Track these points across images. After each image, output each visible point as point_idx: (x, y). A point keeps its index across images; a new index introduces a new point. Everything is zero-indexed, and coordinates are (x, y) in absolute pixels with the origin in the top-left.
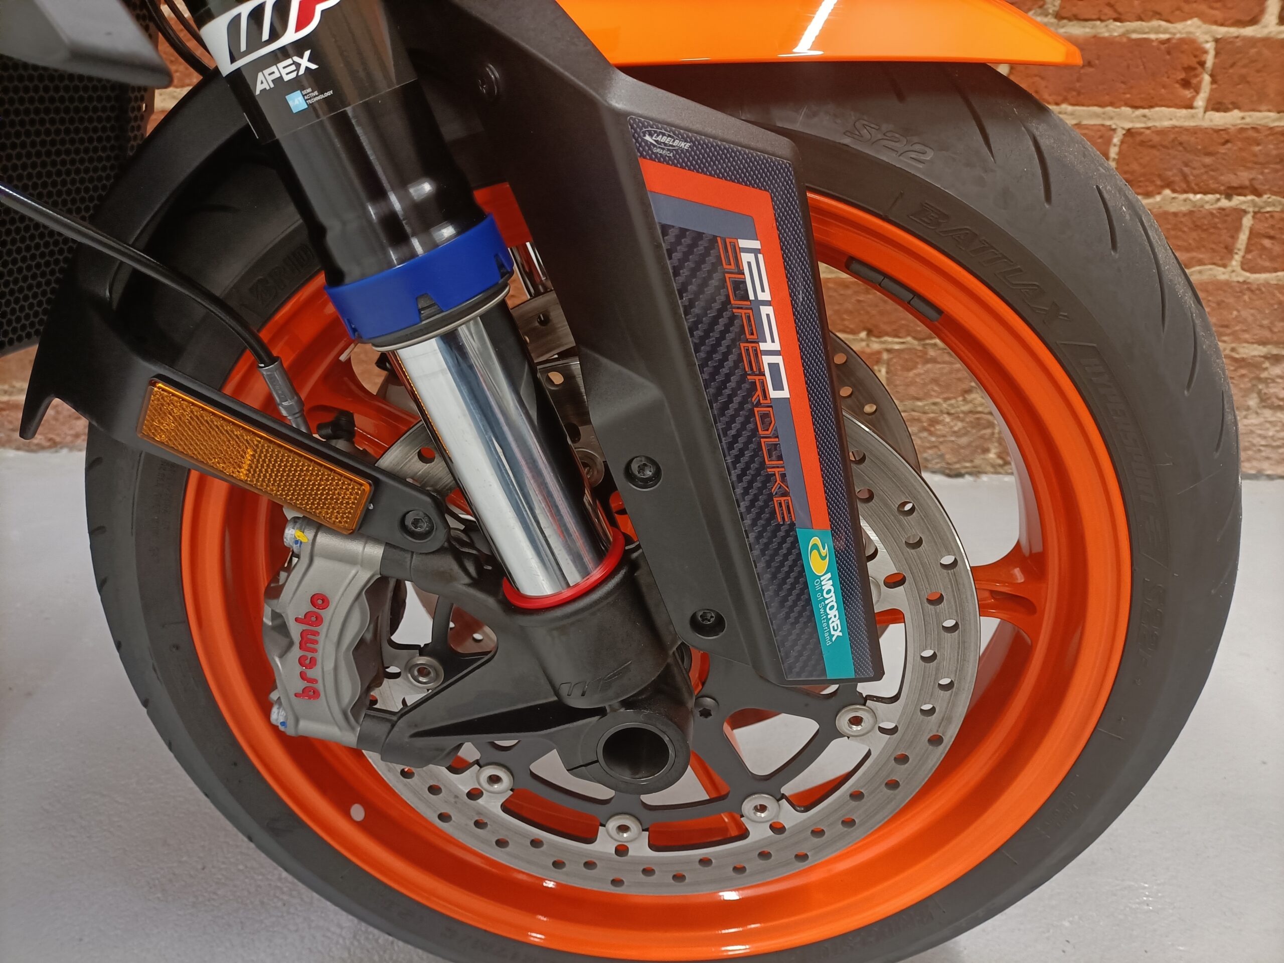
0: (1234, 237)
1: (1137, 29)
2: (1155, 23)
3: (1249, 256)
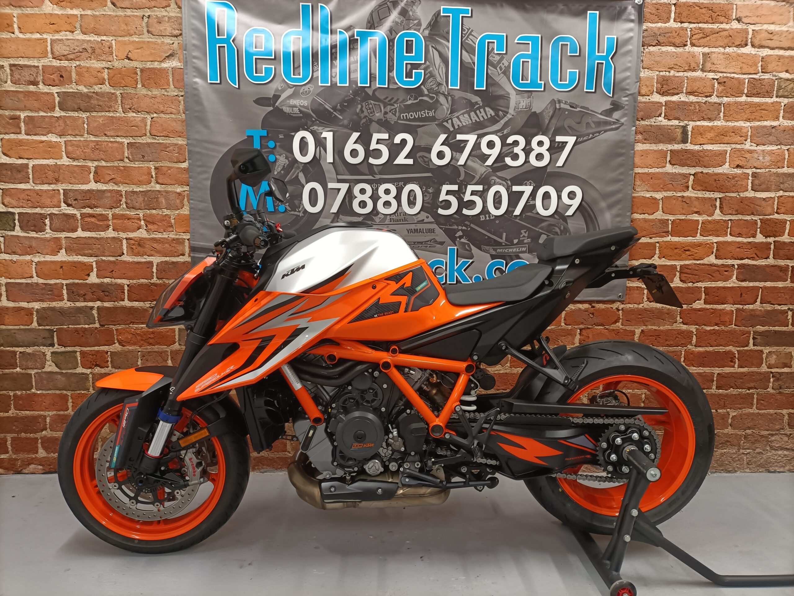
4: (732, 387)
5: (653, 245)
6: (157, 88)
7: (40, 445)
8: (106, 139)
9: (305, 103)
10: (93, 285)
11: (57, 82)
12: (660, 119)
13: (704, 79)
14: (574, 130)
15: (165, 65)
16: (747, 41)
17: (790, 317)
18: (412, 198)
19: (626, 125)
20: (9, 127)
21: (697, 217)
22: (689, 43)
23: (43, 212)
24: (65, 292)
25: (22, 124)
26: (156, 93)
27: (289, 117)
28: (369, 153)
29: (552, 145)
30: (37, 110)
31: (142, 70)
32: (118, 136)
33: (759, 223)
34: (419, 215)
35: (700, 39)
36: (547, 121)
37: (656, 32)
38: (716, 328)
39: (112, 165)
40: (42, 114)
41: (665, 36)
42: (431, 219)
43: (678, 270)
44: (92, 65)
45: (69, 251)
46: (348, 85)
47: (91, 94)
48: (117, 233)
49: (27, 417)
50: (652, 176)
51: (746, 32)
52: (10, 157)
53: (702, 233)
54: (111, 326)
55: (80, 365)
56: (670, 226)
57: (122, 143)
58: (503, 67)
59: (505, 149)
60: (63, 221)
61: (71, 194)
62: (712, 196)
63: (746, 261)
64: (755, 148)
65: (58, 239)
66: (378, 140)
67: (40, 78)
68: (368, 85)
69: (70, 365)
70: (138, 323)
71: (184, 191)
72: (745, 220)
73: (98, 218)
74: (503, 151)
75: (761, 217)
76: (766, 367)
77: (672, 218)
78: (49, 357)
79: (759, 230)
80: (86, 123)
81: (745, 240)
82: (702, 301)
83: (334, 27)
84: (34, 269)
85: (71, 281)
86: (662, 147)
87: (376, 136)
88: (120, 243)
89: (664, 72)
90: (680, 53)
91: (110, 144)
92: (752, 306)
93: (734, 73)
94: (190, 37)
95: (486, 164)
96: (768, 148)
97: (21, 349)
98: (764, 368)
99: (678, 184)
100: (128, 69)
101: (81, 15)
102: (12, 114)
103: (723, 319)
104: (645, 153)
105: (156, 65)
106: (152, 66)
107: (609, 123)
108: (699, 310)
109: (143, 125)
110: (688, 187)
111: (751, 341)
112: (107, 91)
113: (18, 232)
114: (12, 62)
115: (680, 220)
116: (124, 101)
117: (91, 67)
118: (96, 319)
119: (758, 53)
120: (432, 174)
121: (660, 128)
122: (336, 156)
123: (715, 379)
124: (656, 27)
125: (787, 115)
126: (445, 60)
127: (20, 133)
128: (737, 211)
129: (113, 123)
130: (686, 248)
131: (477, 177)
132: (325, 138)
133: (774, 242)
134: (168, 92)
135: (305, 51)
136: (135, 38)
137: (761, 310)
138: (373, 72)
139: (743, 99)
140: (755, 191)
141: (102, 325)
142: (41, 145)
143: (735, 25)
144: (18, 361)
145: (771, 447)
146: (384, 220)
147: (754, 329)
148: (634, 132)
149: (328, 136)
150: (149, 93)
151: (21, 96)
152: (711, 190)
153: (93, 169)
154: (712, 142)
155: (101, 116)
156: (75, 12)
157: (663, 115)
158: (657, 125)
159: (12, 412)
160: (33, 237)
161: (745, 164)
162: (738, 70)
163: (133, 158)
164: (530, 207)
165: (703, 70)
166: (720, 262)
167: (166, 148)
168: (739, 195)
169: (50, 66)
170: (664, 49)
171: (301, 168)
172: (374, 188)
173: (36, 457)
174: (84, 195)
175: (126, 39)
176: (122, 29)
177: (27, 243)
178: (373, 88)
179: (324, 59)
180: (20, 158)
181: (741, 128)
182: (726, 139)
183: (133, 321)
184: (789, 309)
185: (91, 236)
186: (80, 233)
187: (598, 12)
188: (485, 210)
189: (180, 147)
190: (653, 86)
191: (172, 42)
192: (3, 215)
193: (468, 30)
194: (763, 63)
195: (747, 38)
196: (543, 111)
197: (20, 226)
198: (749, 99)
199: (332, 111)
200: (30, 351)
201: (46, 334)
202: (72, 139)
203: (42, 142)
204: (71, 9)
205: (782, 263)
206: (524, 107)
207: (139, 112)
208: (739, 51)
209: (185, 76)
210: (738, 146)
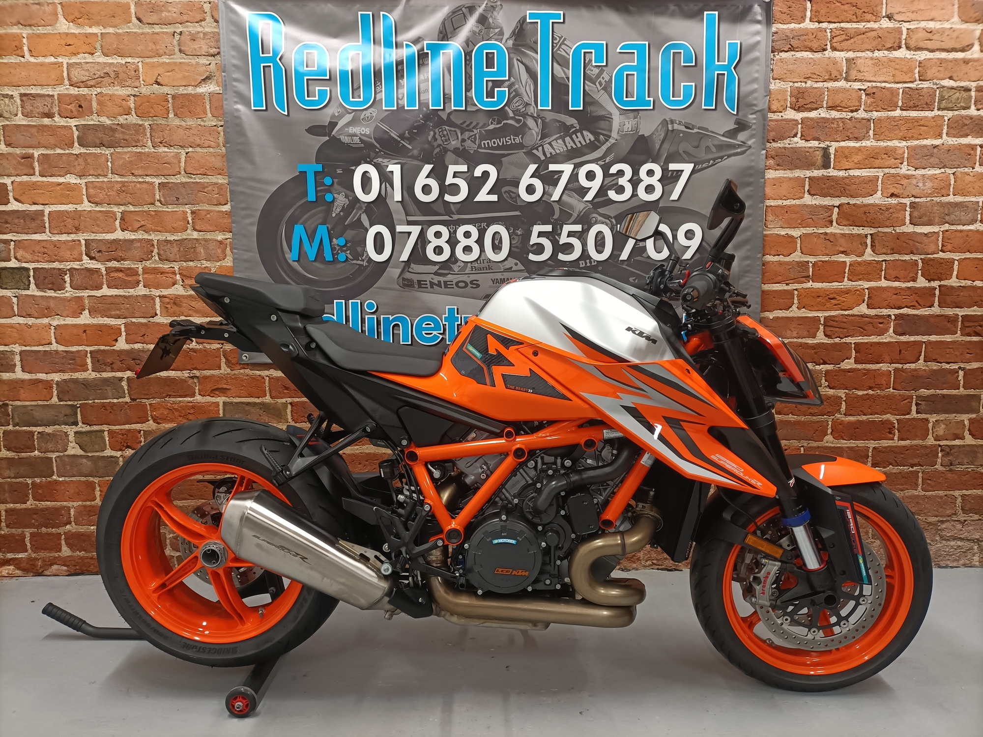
0: (917, 480)
1: (871, 418)
2: (876, 416)
3: (924, 486)
4: (891, 464)
5: (790, 293)
6: (192, 117)
7: (63, 542)
8: (134, 179)
9: (367, 131)
10: (121, 352)
11: (75, 113)
12: (796, 139)
13: (848, 90)
14: (691, 155)
15: (201, 90)
16: (900, 42)
17: (961, 378)
18: (497, 242)
19: (754, 148)
20: (20, 167)
21: (843, 257)
22: (829, 47)
23: (62, 267)
24: (89, 361)
25: (36, 164)
26: (191, 123)
27: (347, 147)
28: (445, 189)
29: (665, 175)
30: (53, 146)
31: (174, 97)
32: (147, 176)
33: (920, 264)
34: (506, 262)
35: (842, 41)
36: (657, 146)
37: (789, 35)
38: (870, 392)
39: (141, 209)
40: (59, 151)
41: (799, 39)
42: (520, 267)
43: (822, 322)
44: (116, 93)
45: (93, 312)
46: (417, 108)
47: (115, 127)
48: (148, 290)
49: (47, 509)
50: (787, 209)
51: (899, 31)
52: (23, 203)
53: (851, 278)
54: (144, 401)
55: (108, 447)
56: (811, 270)
57: (152, 184)
58: (603, 81)
59: (608, 180)
60: (86, 277)
61: (94, 245)
62: (862, 232)
63: (905, 311)
64: (914, 173)
65: (80, 298)
66: (455, 173)
67: (55, 109)
68: (442, 108)
69: (97, 447)
70: (175, 396)
71: (226, 239)
72: (903, 260)
73: (126, 272)
74: (605, 183)
75: (923, 257)
76: (933, 439)
77: (812, 259)
78: (71, 437)
79: (920, 272)
80: (110, 160)
81: (904, 285)
82: (852, 360)
83: (400, 39)
84: (52, 335)
85: (96, 348)
86: (798, 173)
87: (452, 169)
88: (152, 301)
89: (800, 83)
90: (819, 59)
91: (138, 185)
92: (914, 365)
93: (885, 82)
94: (229, 56)
95: (586, 199)
96: (928, 173)
97: (40, 429)
98: (930, 441)
99: (819, 219)
100: (158, 96)
101: (101, 33)
102: (24, 152)
103: (878, 382)
104: (778, 182)
105: (190, 90)
106: (185, 92)
107: (734, 146)
108: (849, 371)
109: (177, 162)
110: (831, 222)
111: (914, 408)
112: (134, 122)
113: (33, 291)
114: (23, 90)
115: (823, 262)
116: (153, 134)
117: (114, 95)
118: (126, 392)
119: (914, 57)
120: (521, 212)
121: (795, 150)
122: (405, 193)
123: (870, 454)
124: (788, 29)
125: (952, 131)
126: (533, 75)
127: (34, 174)
128: (893, 249)
129: (141, 159)
130: (831, 296)
131: (575, 215)
132: (392, 172)
133: (939, 286)
134: (205, 121)
135: (366, 69)
136: (165, 59)
137: (925, 370)
138: (446, 91)
139: (898, 113)
140: (914, 225)
141: (133, 400)
142: (58, 188)
143: (885, 23)
144: (36, 443)
145: (941, 537)
146: (464, 268)
147: (918, 393)
148: (764, 157)
149: (395, 169)
150: (183, 124)
151: (34, 131)
152: (860, 224)
153: (119, 215)
154: (860, 167)
155: (127, 152)
156: (95, 30)
157: (799, 135)
158: (792, 148)
159: (31, 503)
160: (51, 296)
161: (901, 192)
162: (891, 79)
163: (166, 201)
164: (638, 250)
165: (847, 80)
166: (872, 312)
167: (204, 188)
168: (895, 230)
169: (67, 95)
170: (799, 55)
171: (364, 208)
172: (452, 231)
173: (59, 556)
174: (108, 246)
175: (155, 60)
176: (150, 48)
177: (44, 304)
178: (448, 111)
179: (389, 78)
180: (35, 204)
181: (895, 149)
182: (877, 162)
183: (169, 393)
184: (960, 368)
185: (118, 294)
186: (105, 291)
187: (717, 13)
188: (585, 255)
189: (220, 186)
190: (786, 100)
191: (208, 63)
192: (15, 271)
193: (560, 38)
194: (921, 69)
195: (900, 39)
196: (653, 134)
197: (35, 284)
198: (905, 113)
199: (399, 139)
200: (50, 431)
201: (69, 411)
202: (94, 180)
203: (60, 184)
204: (90, 27)
205: (949, 312)
206: (630, 130)
207: (171, 146)
208: (891, 55)
209: (225, 102)
210: (892, 171)
